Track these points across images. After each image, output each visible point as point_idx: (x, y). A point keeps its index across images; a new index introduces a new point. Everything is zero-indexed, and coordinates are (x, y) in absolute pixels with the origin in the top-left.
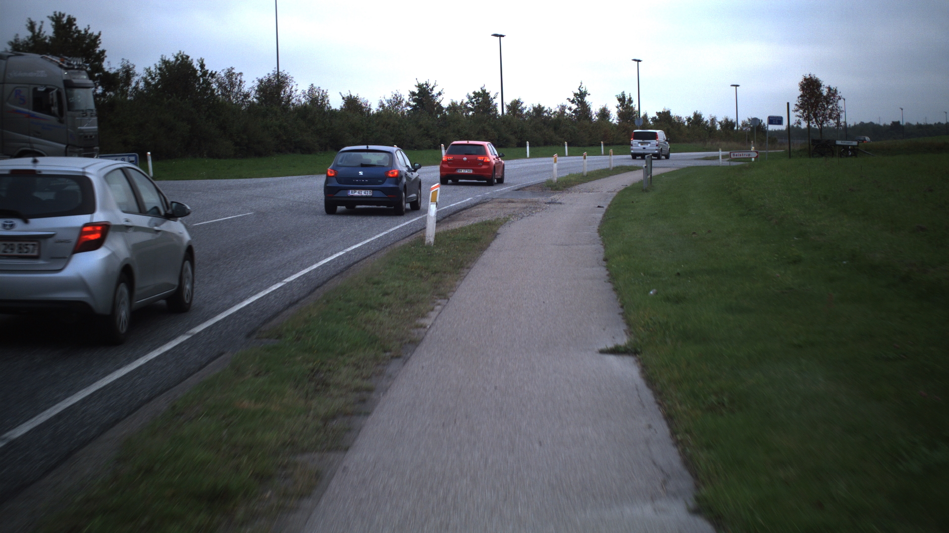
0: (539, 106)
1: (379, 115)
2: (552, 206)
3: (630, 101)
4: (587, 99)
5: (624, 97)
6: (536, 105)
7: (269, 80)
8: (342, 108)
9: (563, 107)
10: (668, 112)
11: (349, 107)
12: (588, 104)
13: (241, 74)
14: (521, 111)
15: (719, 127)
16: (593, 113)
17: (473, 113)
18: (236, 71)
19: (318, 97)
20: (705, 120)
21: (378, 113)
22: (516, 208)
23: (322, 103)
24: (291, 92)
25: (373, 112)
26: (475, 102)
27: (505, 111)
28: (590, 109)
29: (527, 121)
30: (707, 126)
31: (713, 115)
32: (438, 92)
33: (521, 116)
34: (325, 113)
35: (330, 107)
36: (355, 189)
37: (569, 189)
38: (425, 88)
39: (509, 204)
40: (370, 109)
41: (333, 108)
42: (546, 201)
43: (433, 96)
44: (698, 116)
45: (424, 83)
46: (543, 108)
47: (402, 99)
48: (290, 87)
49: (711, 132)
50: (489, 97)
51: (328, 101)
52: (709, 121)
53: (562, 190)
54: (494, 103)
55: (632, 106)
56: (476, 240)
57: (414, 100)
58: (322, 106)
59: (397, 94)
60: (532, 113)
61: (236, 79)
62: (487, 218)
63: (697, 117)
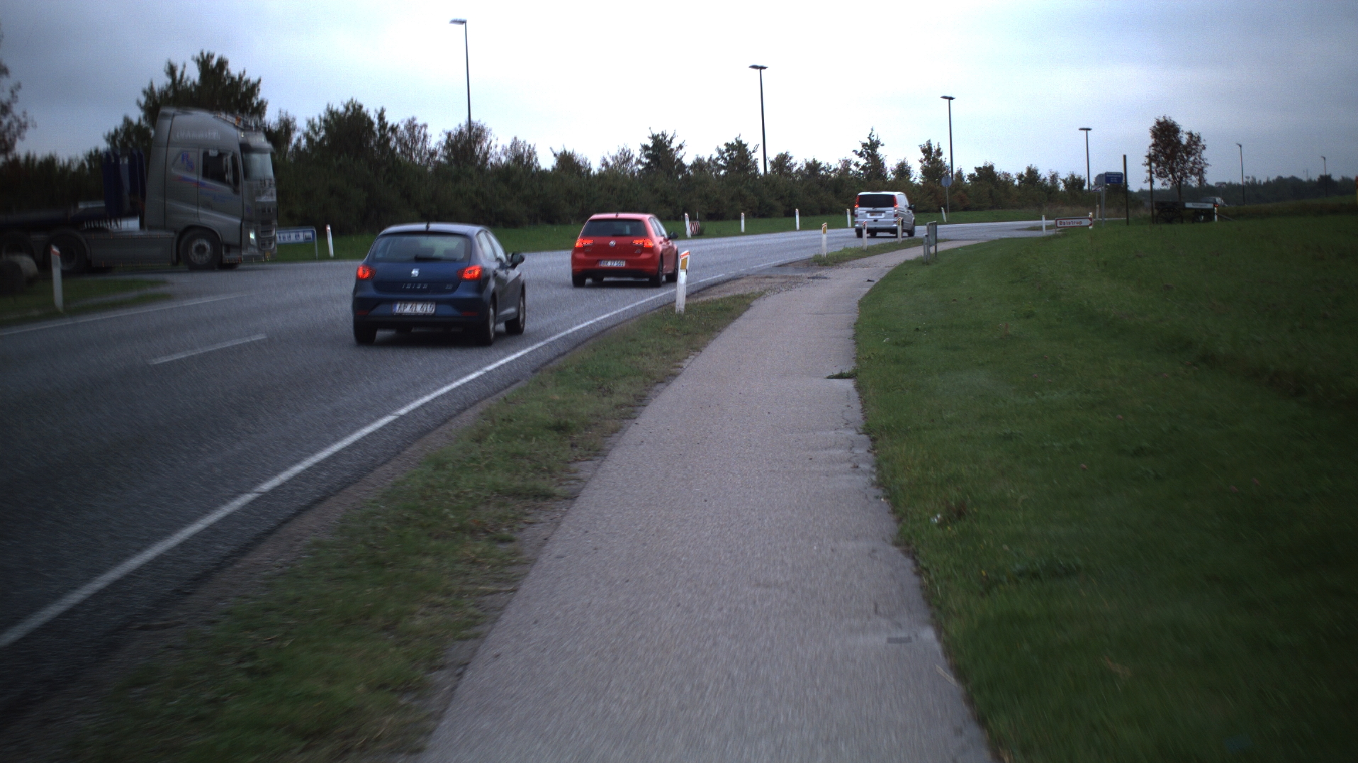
0: (814, 161)
1: (601, 176)
2: (816, 281)
3: (939, 153)
4: (880, 151)
5: (930, 148)
6: (810, 160)
7: (461, 133)
8: (554, 169)
9: (847, 163)
10: (991, 168)
11: (563, 166)
12: (881, 158)
13: (425, 126)
14: (790, 168)
15: (1062, 187)
16: (888, 169)
17: (725, 173)
18: (419, 122)
19: (523, 155)
20: (1042, 177)
21: (600, 174)
22: (774, 283)
23: (528, 162)
24: (489, 147)
25: (594, 173)
26: (728, 158)
27: (769, 169)
28: (883, 164)
29: (798, 182)
30: (1046, 186)
31: (1054, 170)
32: (678, 146)
33: (790, 175)
34: (533, 175)
35: (539, 167)
36: (406, 301)
37: (841, 265)
38: (661, 141)
39: (766, 280)
40: (590, 169)
41: (543, 167)
42: (809, 276)
43: (672, 150)
44: (1033, 172)
45: (660, 133)
46: (820, 164)
47: (631, 155)
48: (488, 142)
49: (1050, 193)
50: (747, 150)
51: (536, 159)
52: (1048, 178)
53: (832, 266)
54: (754, 158)
55: (941, 160)
56: (728, 310)
57: (647, 156)
58: (529, 166)
59: (625, 148)
60: (805, 170)
61: (419, 132)
62: (741, 292)
63: (1032, 174)
